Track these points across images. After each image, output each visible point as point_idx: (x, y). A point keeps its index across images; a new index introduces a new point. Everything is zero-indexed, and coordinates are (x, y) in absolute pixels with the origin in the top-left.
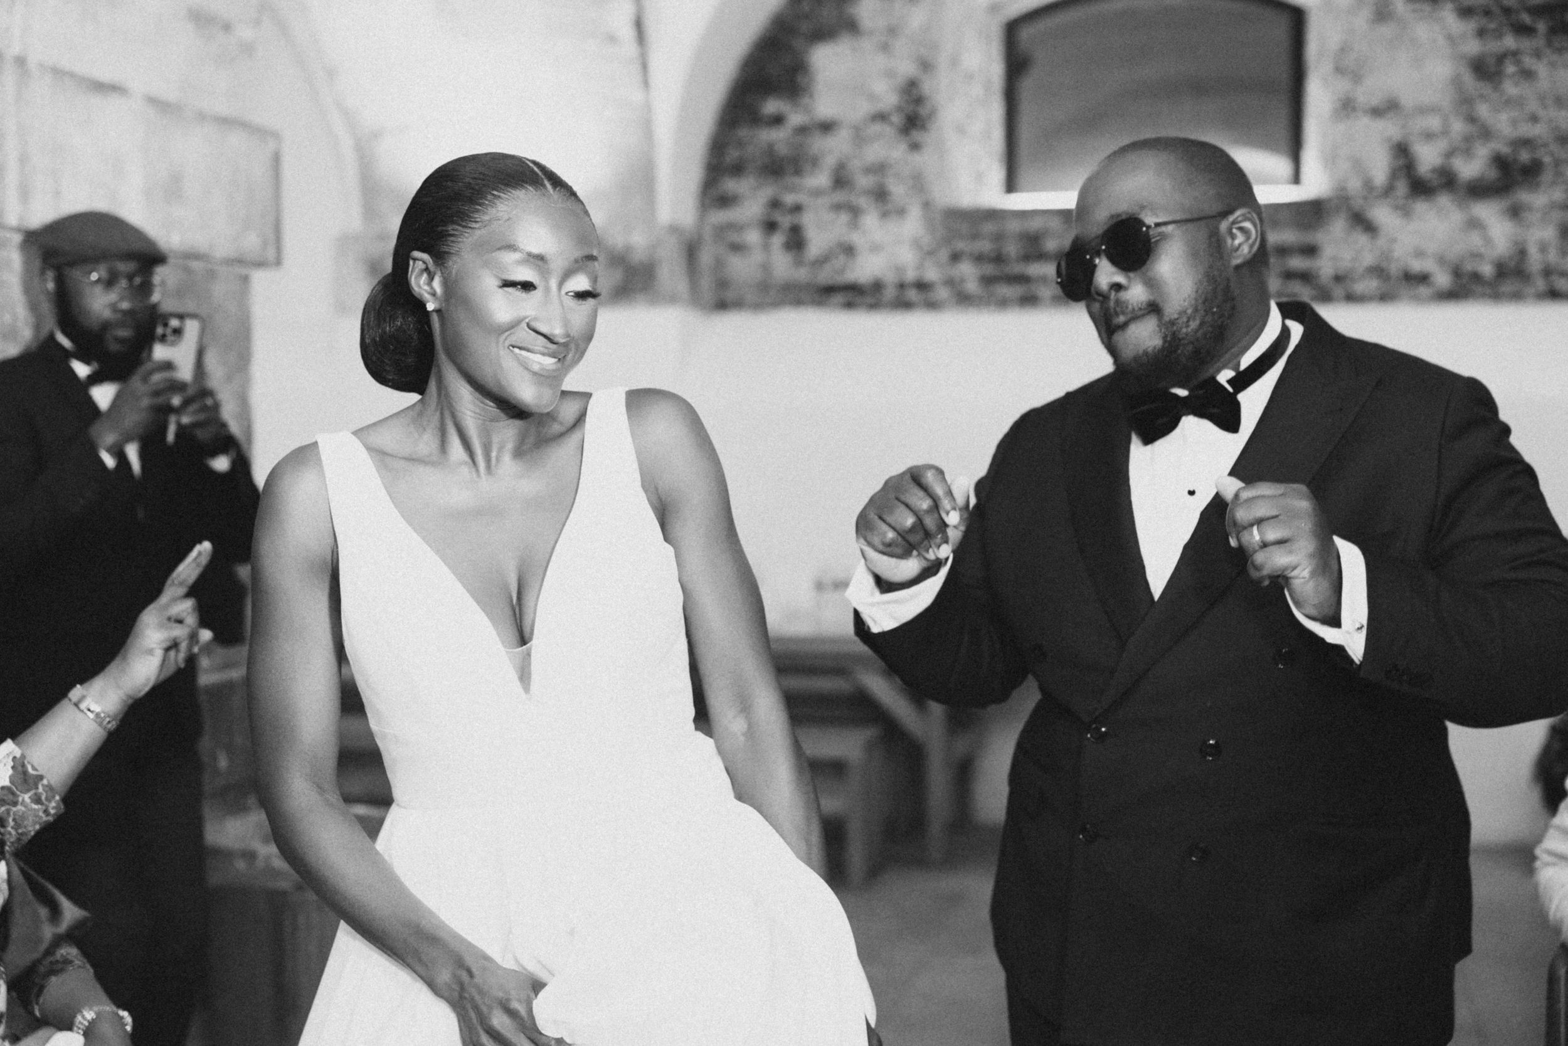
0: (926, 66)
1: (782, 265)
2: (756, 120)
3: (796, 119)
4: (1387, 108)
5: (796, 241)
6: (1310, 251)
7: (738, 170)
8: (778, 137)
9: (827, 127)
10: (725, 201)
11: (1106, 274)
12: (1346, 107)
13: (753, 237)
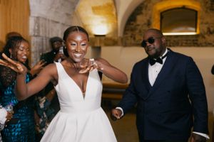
0: (150, 18)
1: (133, 41)
2: (130, 24)
3: (135, 24)
4: (207, 23)
5: (134, 39)
6: (197, 40)
7: (128, 30)
8: (132, 26)
9: (138, 25)
10: (126, 34)
11: (148, 44)
12: (202, 23)
13: (129, 38)
